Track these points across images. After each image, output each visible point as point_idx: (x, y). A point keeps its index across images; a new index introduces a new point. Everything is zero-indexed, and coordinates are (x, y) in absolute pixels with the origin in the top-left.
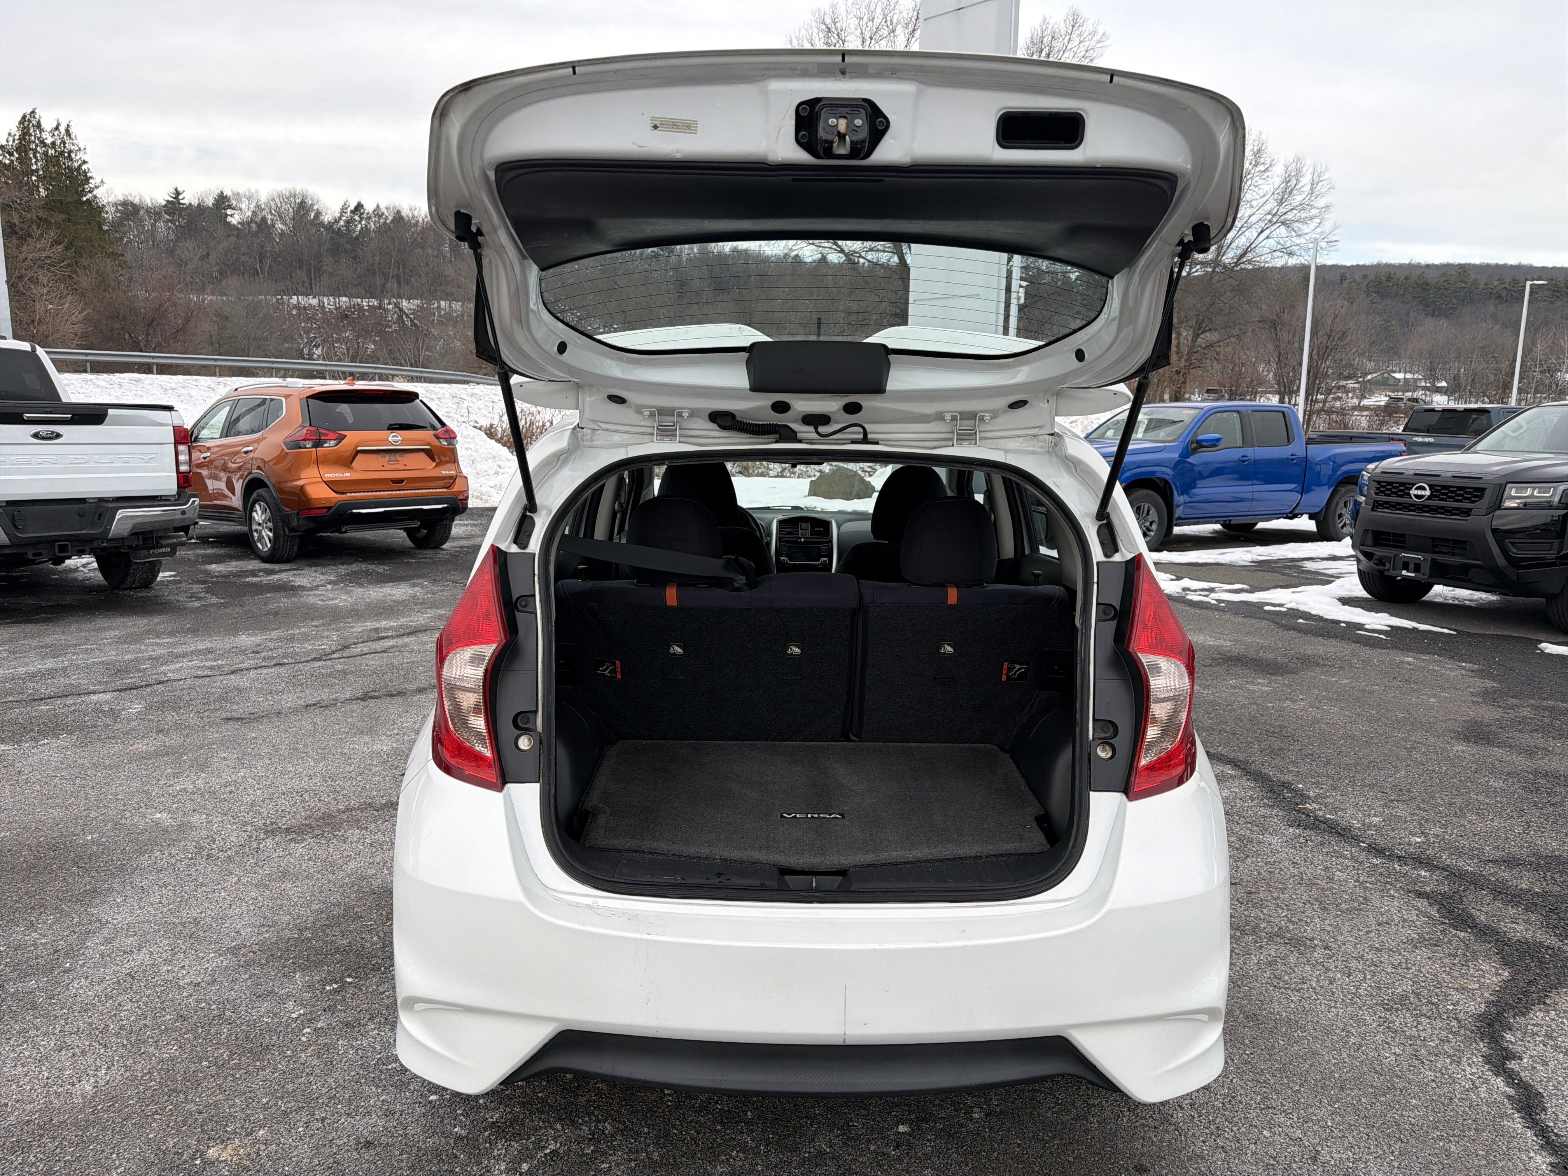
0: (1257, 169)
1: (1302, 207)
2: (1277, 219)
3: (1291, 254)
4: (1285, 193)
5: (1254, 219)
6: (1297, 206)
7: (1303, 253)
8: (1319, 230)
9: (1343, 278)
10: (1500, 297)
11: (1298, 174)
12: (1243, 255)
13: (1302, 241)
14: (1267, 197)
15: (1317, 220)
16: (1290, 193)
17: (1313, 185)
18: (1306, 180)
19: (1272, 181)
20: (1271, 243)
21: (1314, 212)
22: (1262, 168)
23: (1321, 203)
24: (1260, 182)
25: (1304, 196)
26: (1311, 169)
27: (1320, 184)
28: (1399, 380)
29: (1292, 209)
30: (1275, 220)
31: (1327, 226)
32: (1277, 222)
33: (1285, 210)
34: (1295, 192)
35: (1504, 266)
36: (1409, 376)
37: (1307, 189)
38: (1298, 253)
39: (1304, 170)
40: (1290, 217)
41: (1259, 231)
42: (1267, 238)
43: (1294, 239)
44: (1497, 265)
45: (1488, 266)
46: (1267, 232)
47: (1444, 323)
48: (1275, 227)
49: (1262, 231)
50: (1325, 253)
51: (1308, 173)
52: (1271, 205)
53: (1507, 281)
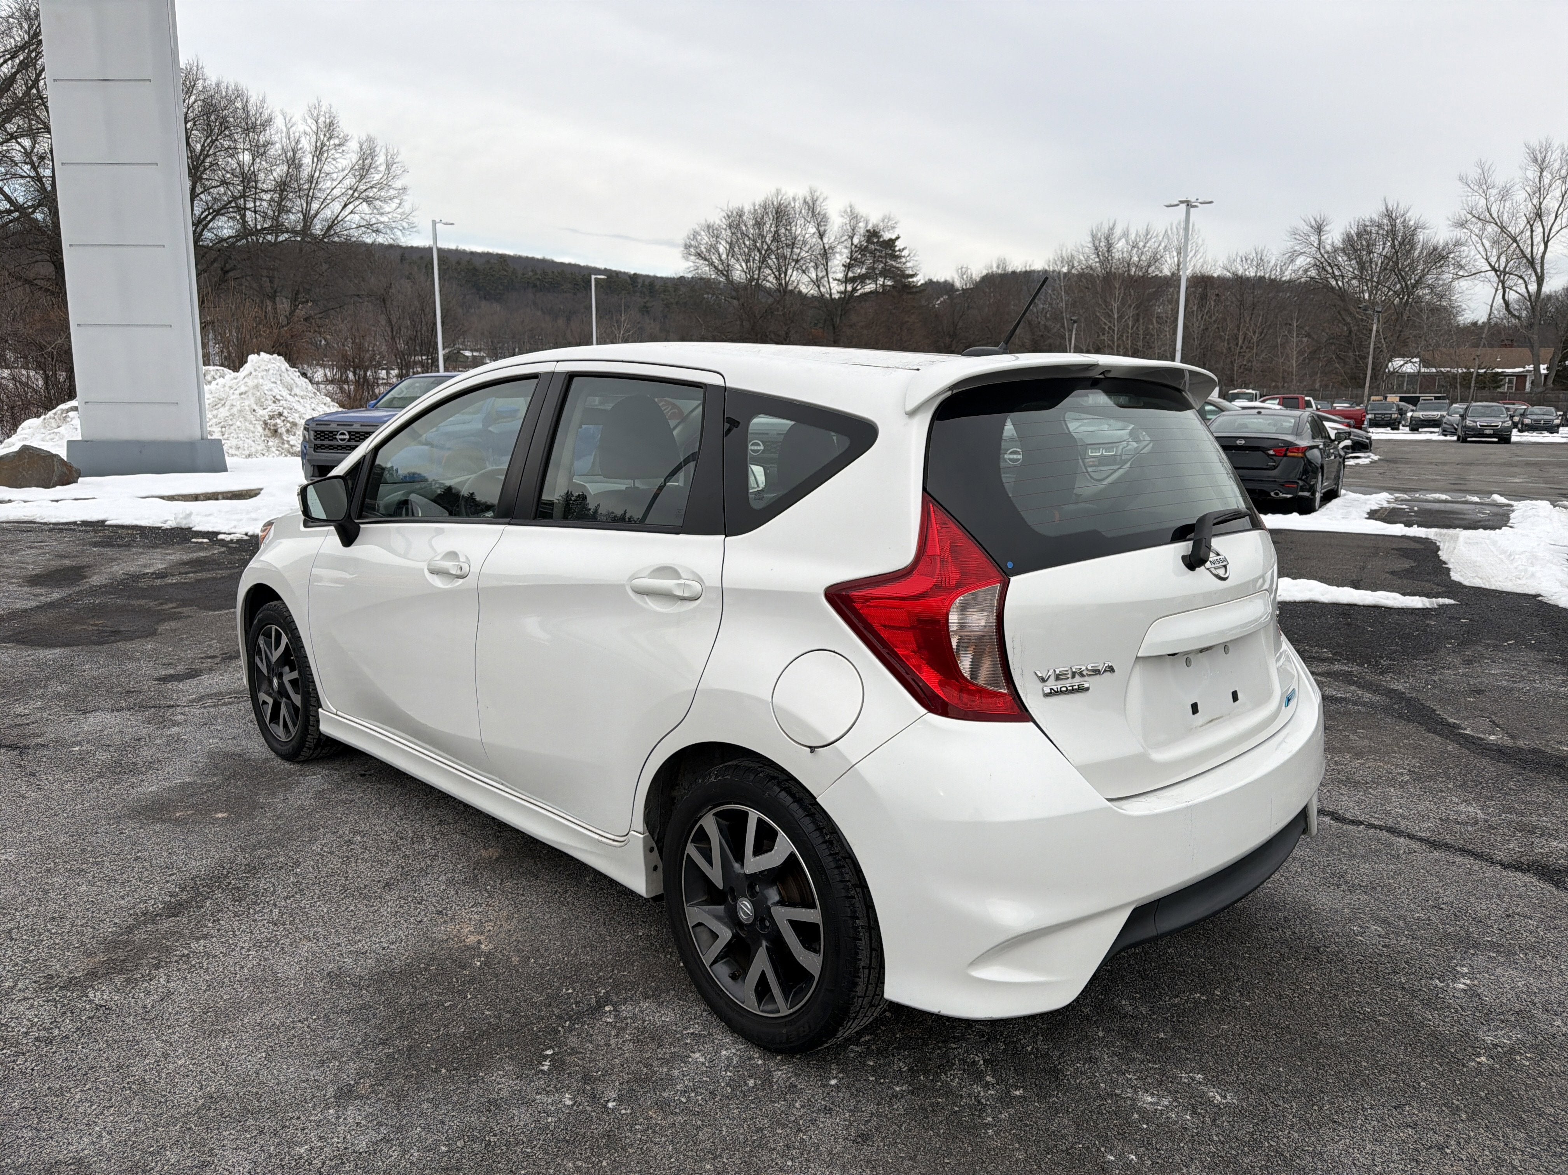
0: (332, 142)
1: (381, 186)
2: (355, 195)
3: (377, 231)
4: (363, 170)
5: (336, 192)
6: (376, 184)
7: (388, 231)
8: (399, 210)
9: (403, 258)
10: (535, 286)
11: (372, 155)
12: (330, 228)
13: (384, 219)
14: (347, 172)
15: (397, 201)
16: (368, 171)
17: (388, 168)
18: (380, 160)
19: (348, 156)
20: (356, 218)
21: (392, 192)
22: (337, 141)
23: (398, 184)
24: (337, 155)
25: (381, 175)
26: (384, 150)
27: (395, 166)
28: (467, 357)
29: (372, 187)
30: (356, 194)
31: (407, 207)
32: (357, 198)
33: (365, 188)
34: (372, 170)
35: (533, 259)
36: (475, 354)
37: (382, 168)
38: (384, 231)
39: (378, 149)
40: (371, 195)
41: (343, 204)
42: (351, 212)
43: (378, 216)
44: (527, 258)
45: (520, 258)
46: (351, 207)
47: (497, 307)
48: (357, 203)
49: (345, 206)
50: (408, 233)
51: (382, 154)
52: (350, 181)
53: (539, 272)
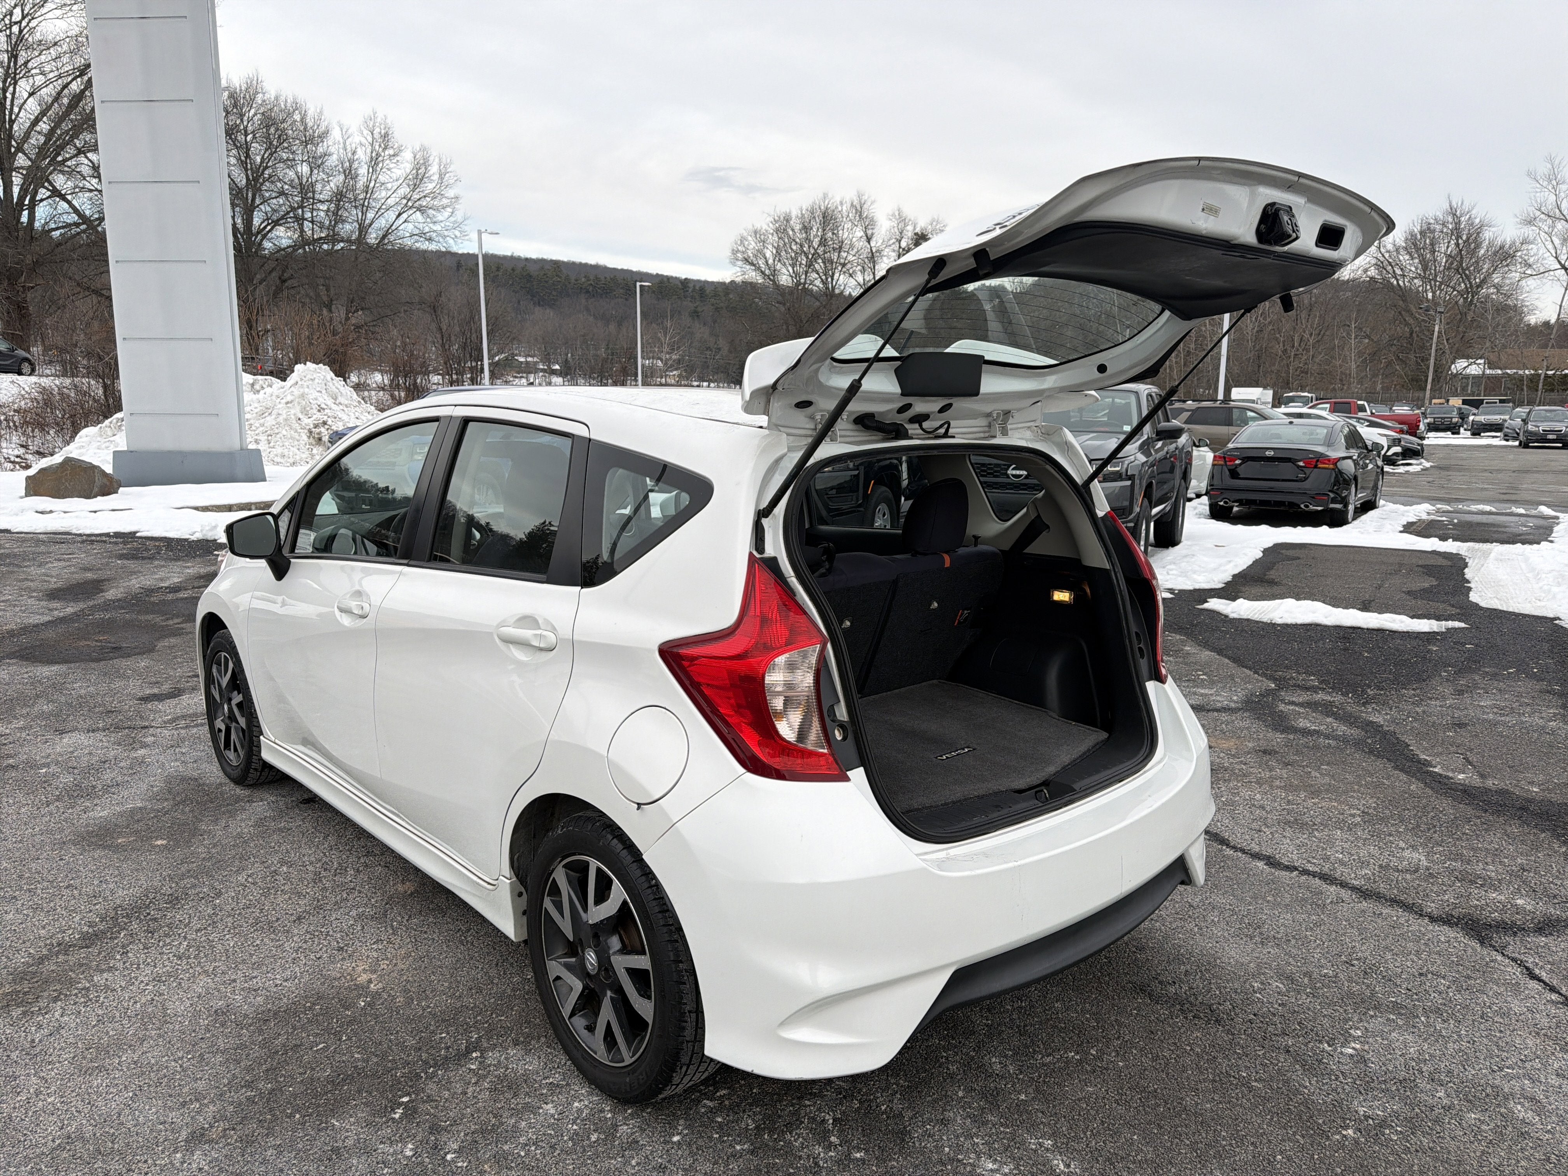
0: (387, 153)
1: (433, 195)
2: (410, 205)
3: (430, 240)
4: (417, 179)
5: (391, 202)
6: (429, 194)
7: (441, 240)
8: (452, 219)
9: (459, 266)
10: (588, 292)
11: (426, 164)
12: (384, 236)
13: (437, 227)
14: (401, 181)
15: (449, 210)
16: (421, 180)
17: (441, 177)
18: (434, 170)
19: (402, 166)
20: (410, 227)
21: (445, 201)
22: (391, 152)
23: (451, 193)
24: (392, 166)
25: (434, 185)
26: (437, 160)
27: (447, 175)
28: (521, 363)
29: (425, 197)
30: (410, 204)
31: (459, 216)
32: (411, 208)
33: (418, 197)
34: (425, 180)
35: (586, 265)
36: (529, 359)
37: (436, 177)
38: (437, 239)
39: (431, 159)
40: (424, 204)
41: (397, 213)
42: (405, 221)
43: (431, 225)
44: (581, 264)
45: (574, 263)
46: (405, 216)
47: (550, 313)
48: (411, 212)
49: (400, 215)
50: (460, 241)
51: (435, 163)
52: (404, 190)
53: (592, 278)
